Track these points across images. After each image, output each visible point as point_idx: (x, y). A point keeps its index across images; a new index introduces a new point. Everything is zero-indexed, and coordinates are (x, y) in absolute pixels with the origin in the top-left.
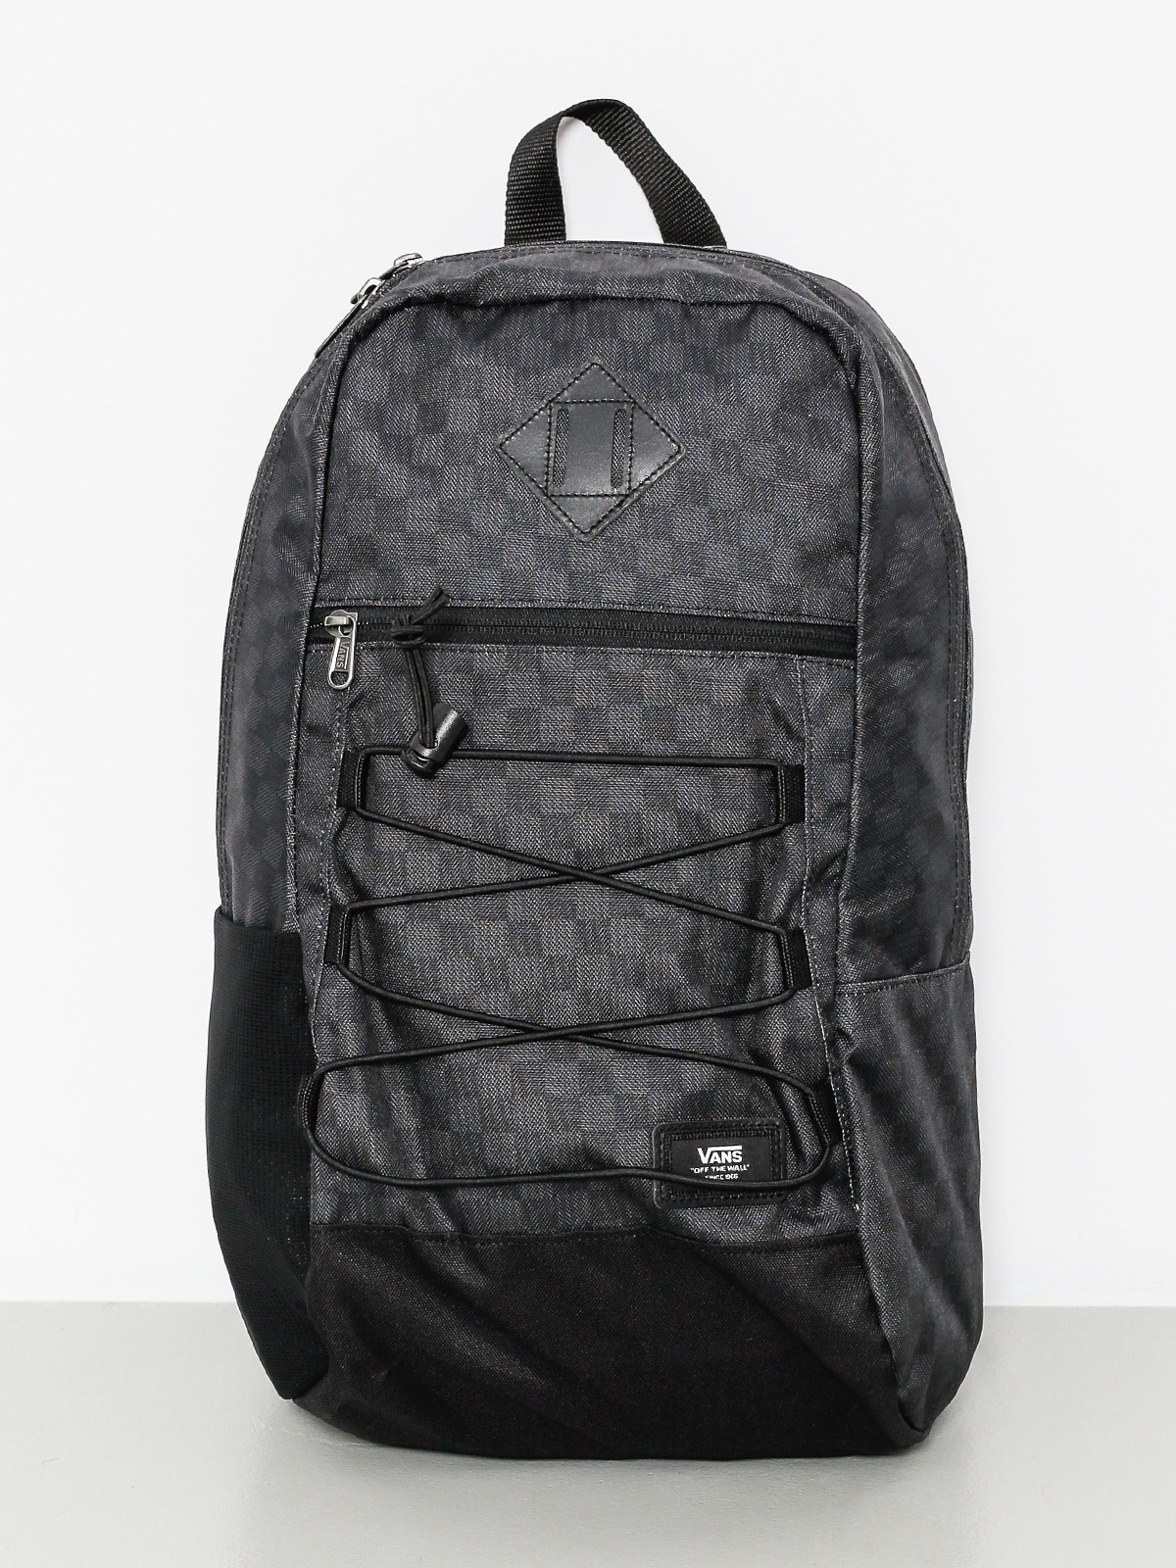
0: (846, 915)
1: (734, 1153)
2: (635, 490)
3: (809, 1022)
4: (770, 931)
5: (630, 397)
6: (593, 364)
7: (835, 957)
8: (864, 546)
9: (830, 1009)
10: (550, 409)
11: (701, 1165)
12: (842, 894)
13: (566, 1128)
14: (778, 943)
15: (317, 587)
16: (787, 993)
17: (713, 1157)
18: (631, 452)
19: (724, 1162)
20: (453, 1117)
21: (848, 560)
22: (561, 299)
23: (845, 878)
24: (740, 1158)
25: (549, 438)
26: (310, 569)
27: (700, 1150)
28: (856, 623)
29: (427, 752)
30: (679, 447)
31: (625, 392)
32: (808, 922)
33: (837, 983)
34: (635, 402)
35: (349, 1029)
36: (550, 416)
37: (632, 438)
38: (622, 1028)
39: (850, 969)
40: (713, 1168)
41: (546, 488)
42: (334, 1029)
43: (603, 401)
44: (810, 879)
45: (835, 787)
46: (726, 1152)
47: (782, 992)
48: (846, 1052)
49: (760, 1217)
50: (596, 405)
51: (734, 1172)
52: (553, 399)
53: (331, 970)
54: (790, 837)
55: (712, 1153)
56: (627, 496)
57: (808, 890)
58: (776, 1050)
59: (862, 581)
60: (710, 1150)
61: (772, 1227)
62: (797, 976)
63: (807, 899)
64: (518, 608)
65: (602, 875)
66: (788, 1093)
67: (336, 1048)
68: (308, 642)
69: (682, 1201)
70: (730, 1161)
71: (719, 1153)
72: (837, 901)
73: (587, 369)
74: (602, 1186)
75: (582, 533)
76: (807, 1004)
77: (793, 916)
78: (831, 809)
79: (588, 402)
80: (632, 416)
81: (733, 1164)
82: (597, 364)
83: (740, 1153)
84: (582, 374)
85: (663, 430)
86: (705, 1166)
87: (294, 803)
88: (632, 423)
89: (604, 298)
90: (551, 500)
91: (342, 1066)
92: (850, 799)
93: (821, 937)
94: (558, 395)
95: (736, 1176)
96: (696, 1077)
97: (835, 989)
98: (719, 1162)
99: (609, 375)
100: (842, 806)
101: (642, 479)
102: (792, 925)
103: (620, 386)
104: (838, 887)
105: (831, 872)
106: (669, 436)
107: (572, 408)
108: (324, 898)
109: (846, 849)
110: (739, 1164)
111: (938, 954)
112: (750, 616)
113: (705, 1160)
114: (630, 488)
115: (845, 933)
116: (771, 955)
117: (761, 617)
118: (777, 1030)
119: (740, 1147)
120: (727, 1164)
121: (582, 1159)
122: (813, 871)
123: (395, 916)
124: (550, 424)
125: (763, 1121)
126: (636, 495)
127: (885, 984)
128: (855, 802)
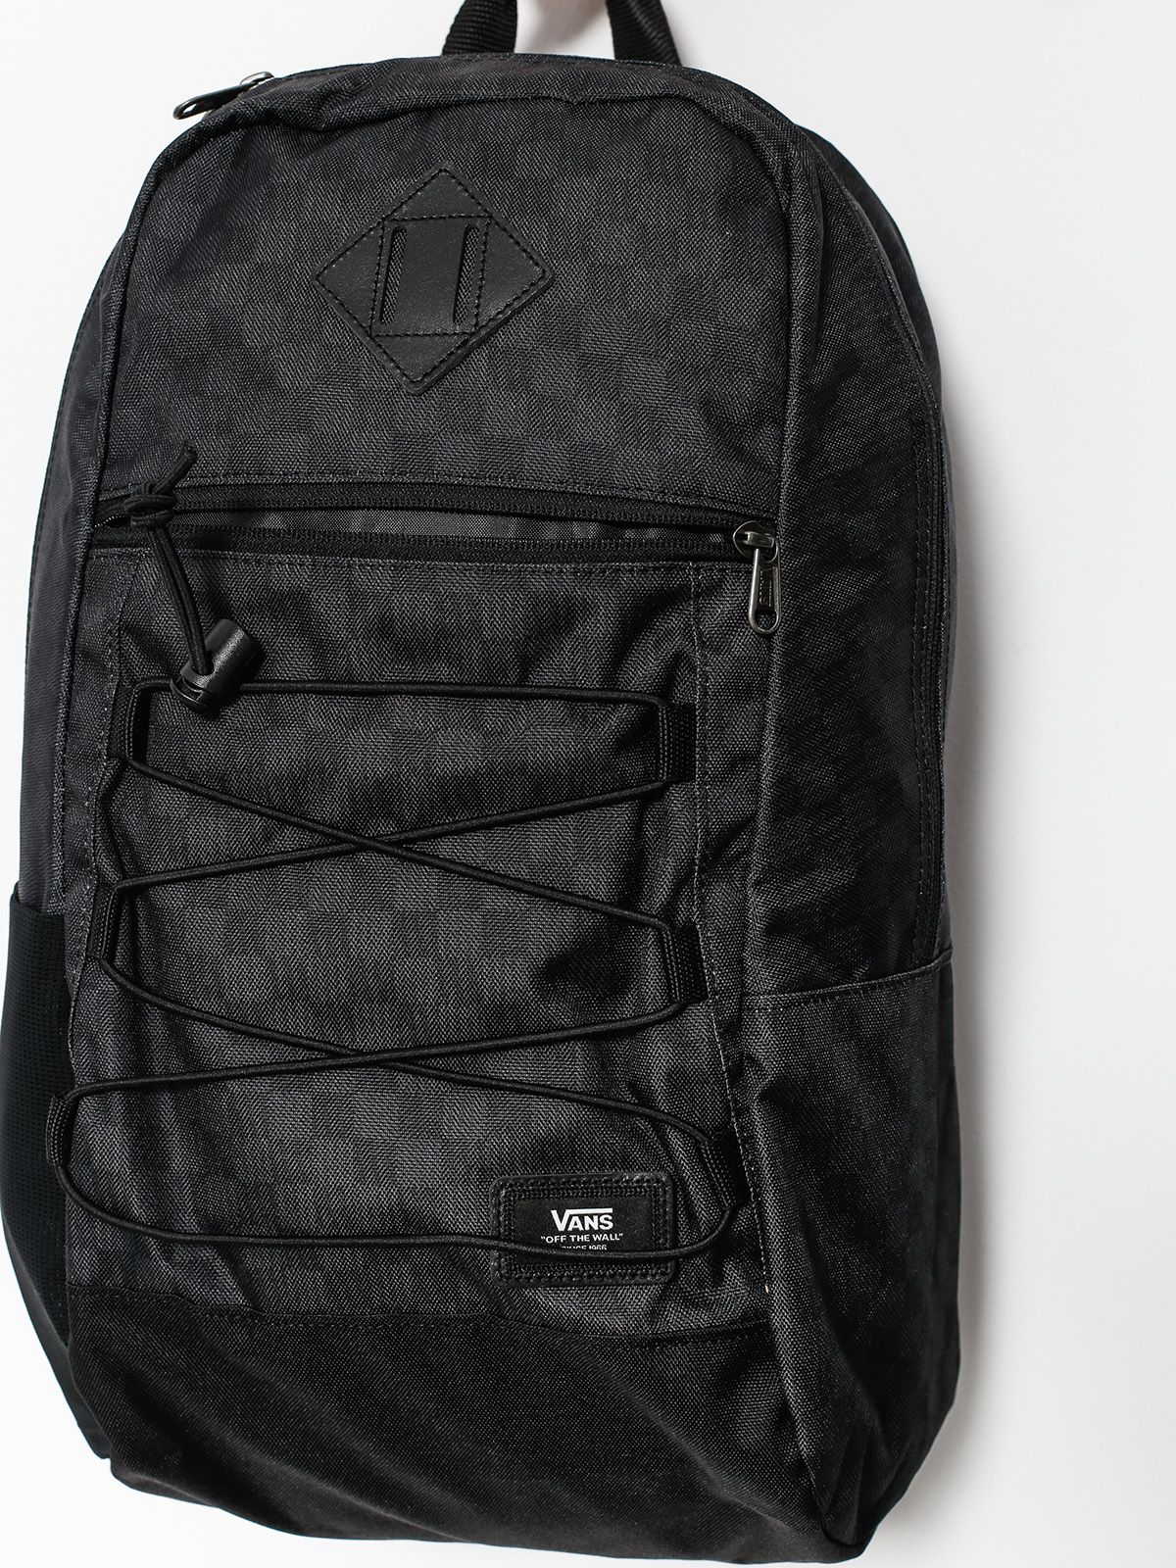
0: (758, 906)
1: (602, 1219)
2: (483, 326)
3: (704, 1048)
4: (649, 926)
5: (485, 210)
6: (441, 171)
7: (741, 961)
8: (792, 412)
9: (732, 1029)
10: (383, 228)
11: (555, 1231)
12: (752, 877)
13: (378, 1182)
14: (660, 940)
15: (101, 474)
16: (671, 1009)
17: (572, 1223)
18: (481, 279)
19: (587, 1228)
20: (238, 1161)
21: (769, 430)
22: (417, 109)
23: (755, 856)
24: (611, 1225)
25: (379, 264)
26: (93, 454)
27: (554, 1213)
28: (776, 514)
29: (202, 681)
30: (544, 271)
31: (479, 204)
32: (703, 916)
33: (743, 995)
34: (491, 217)
35: (109, 1043)
36: (382, 237)
37: (483, 261)
38: (454, 1054)
39: (762, 978)
40: (573, 1237)
41: (370, 327)
42: (92, 1042)
43: (450, 217)
44: (704, 857)
45: (739, 732)
46: (591, 1216)
47: (665, 1007)
48: (756, 1085)
49: (638, 1299)
50: (442, 221)
51: (601, 1243)
52: (387, 216)
53: (93, 966)
54: (676, 798)
55: (571, 1217)
56: (473, 334)
57: (702, 871)
58: (658, 1084)
59: (787, 459)
60: (568, 1212)
61: (653, 1314)
62: (689, 987)
63: (702, 884)
64: (328, 483)
65: (390, 843)
66: (675, 1140)
67: (94, 1067)
68: (89, 546)
69: (529, 1279)
70: (596, 1228)
71: (581, 1217)
72: (745, 886)
73: (433, 178)
74: (427, 1257)
75: (412, 382)
76: (700, 1021)
77: (682, 906)
78: (733, 764)
79: (432, 218)
80: (486, 234)
81: (600, 1231)
82: (446, 171)
83: (610, 1218)
84: (425, 184)
85: (525, 251)
86: (561, 1233)
87: (64, 751)
88: (485, 243)
89: (472, 102)
90: (374, 341)
91: (101, 1090)
92: (760, 748)
93: (721, 934)
94: (395, 211)
95: (604, 1247)
96: (550, 1117)
97: (741, 1002)
98: (581, 1229)
99: (460, 184)
100: (748, 759)
101: (494, 313)
102: (681, 918)
103: (473, 197)
104: (747, 867)
105: (735, 848)
106: (531, 258)
107: (409, 226)
108: (91, 872)
109: (753, 817)
110: (608, 1232)
111: (892, 955)
112: (630, 494)
113: (561, 1227)
114: (476, 325)
115: (756, 928)
116: (651, 958)
117: (646, 495)
118: (658, 1056)
119: (610, 1210)
120: (592, 1231)
121: (399, 1223)
122: (706, 844)
123: (172, 898)
124: (381, 247)
125: (644, 1177)
126: (483, 332)
127: (812, 996)
128: (767, 755)
